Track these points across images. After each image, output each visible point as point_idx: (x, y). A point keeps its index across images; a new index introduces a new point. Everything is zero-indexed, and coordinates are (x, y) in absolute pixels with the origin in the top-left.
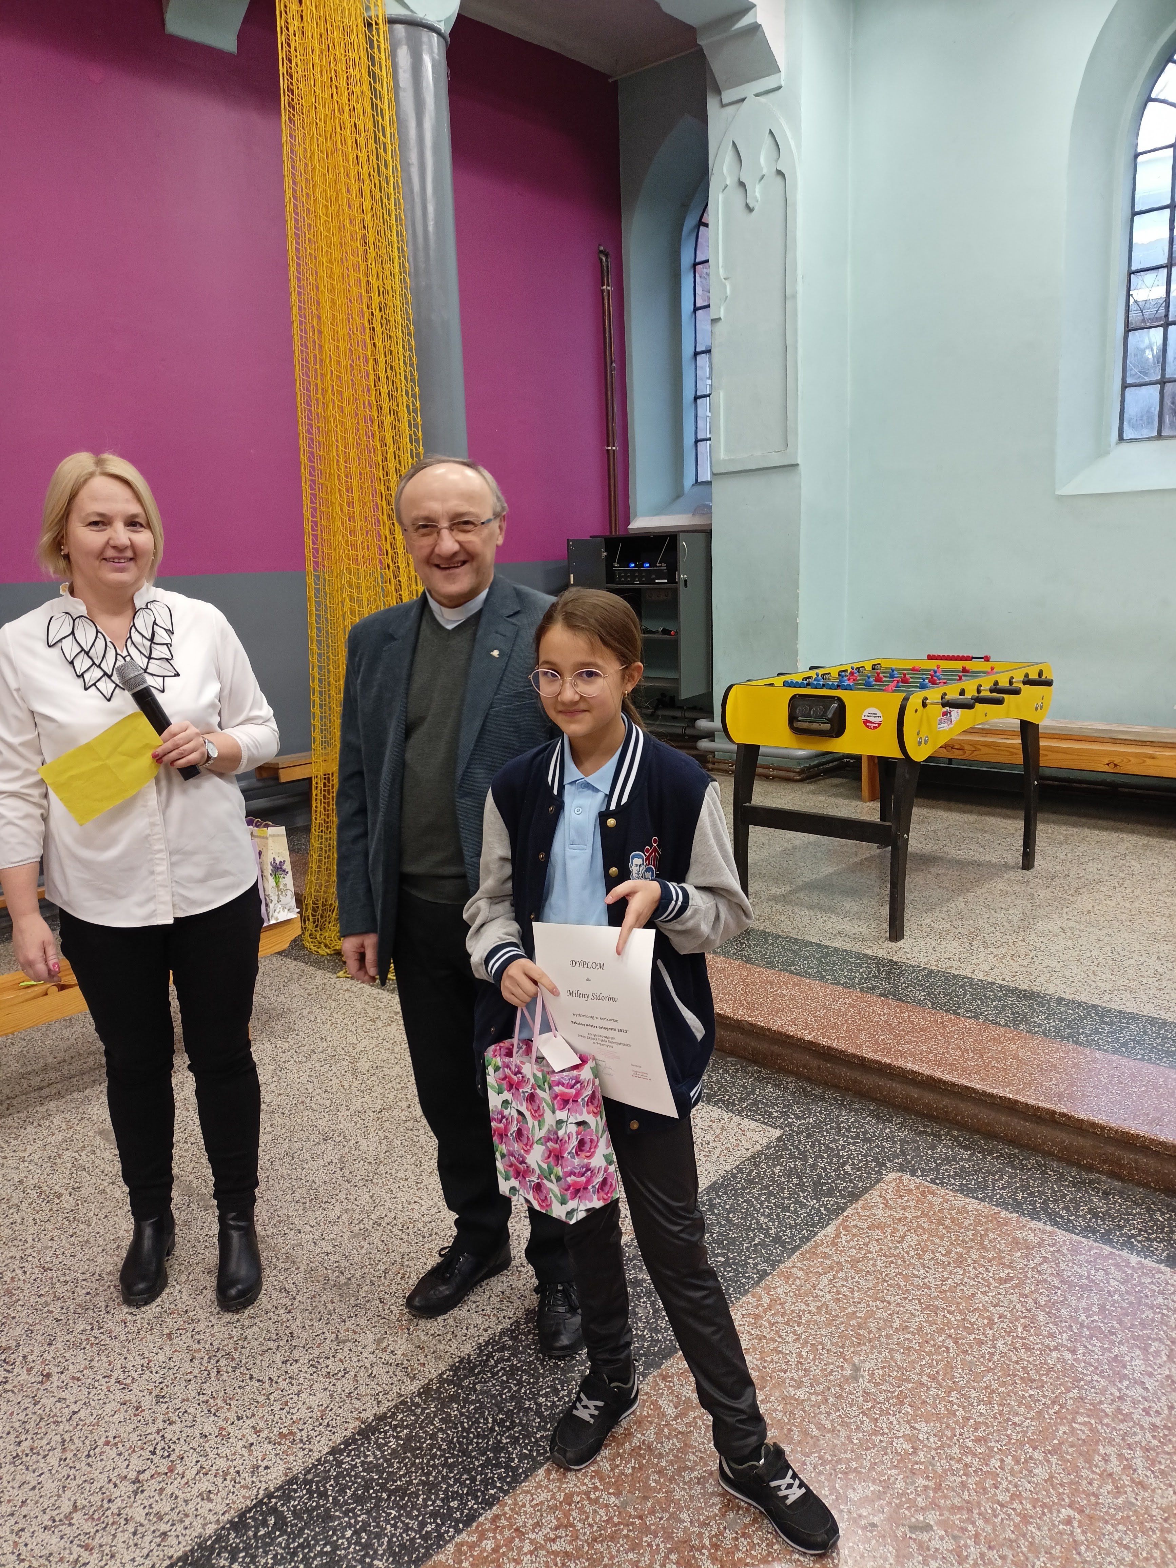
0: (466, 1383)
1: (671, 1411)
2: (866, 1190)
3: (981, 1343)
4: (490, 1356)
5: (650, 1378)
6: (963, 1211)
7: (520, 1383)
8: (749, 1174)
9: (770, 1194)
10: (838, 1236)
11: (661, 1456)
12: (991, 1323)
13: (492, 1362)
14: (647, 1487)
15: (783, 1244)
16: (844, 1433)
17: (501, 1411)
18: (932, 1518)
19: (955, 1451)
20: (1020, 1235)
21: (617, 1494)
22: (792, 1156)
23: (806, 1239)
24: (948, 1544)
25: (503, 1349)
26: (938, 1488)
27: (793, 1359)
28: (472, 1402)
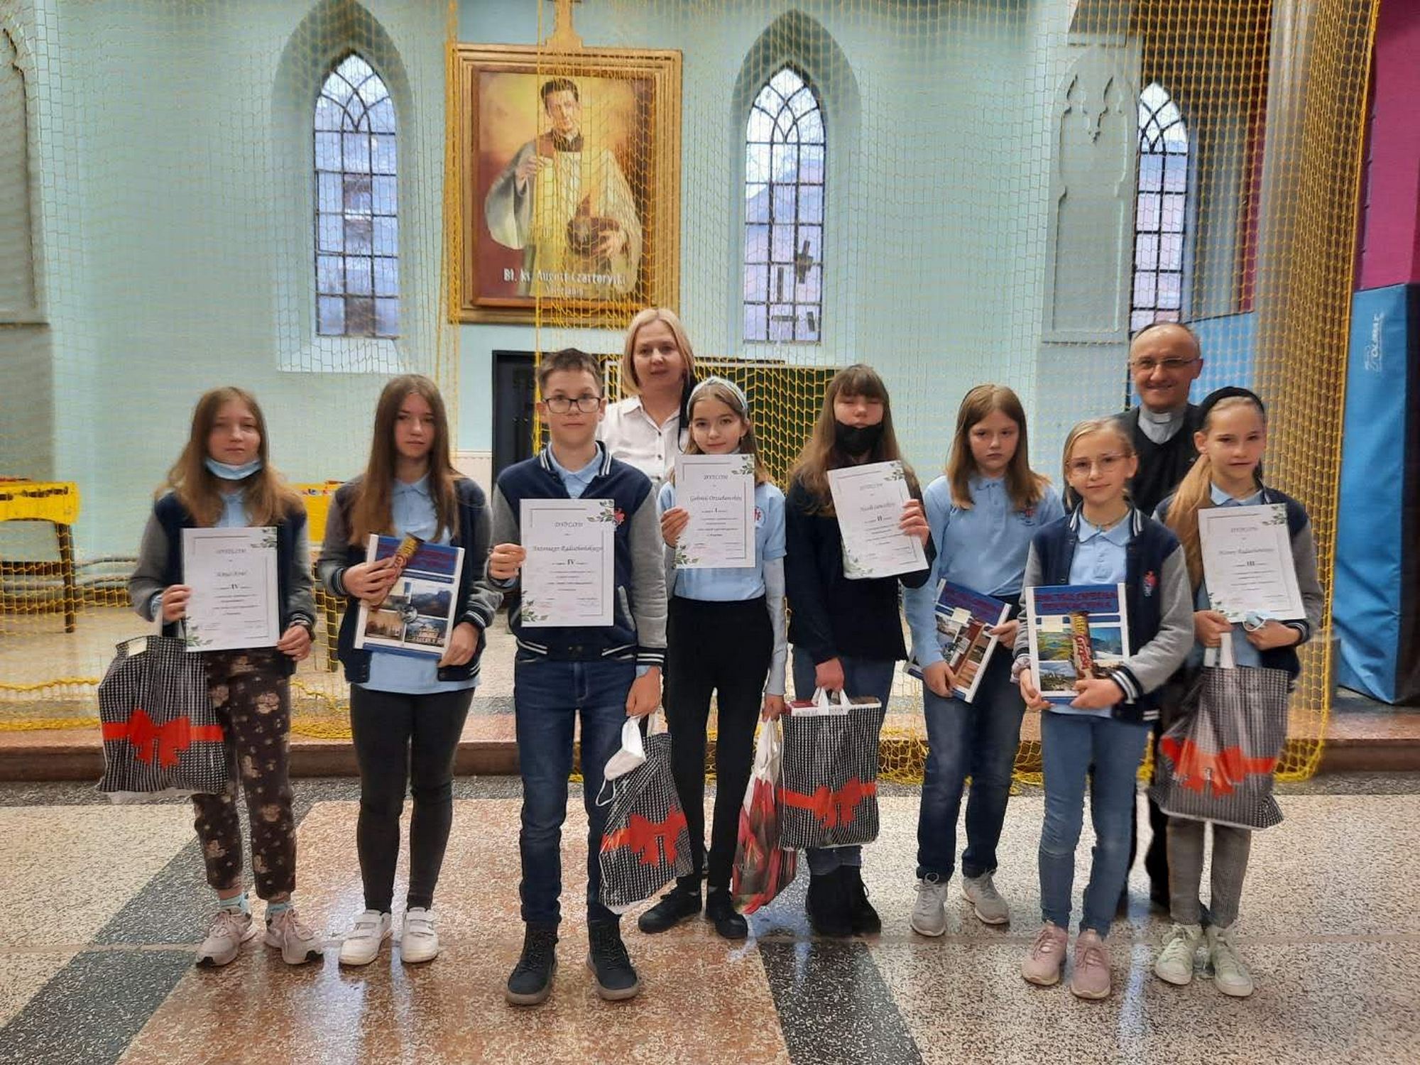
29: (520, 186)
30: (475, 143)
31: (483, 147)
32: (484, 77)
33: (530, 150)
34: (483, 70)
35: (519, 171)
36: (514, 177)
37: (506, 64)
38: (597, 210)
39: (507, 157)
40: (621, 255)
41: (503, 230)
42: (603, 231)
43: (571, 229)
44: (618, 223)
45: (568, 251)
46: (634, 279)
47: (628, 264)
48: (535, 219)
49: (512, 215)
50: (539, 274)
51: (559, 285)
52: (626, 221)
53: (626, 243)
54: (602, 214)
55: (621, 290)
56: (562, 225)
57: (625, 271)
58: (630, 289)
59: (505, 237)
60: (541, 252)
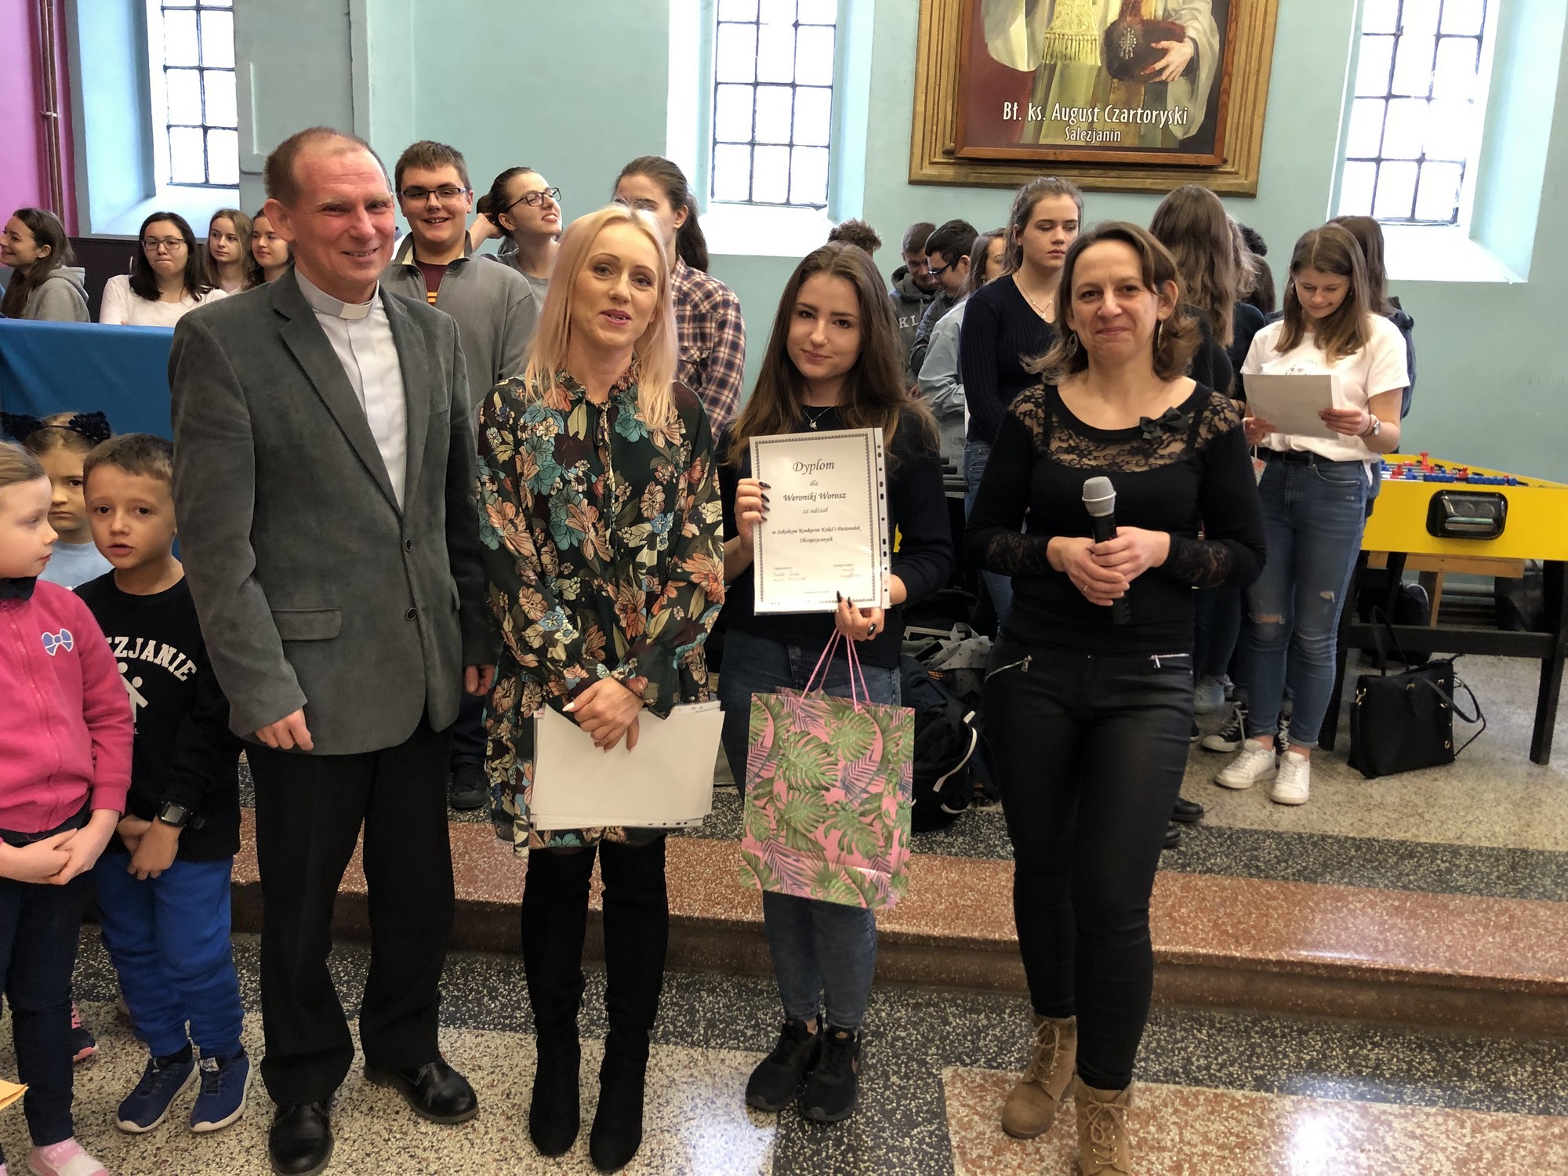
38: (1153, 8)
40: (1183, 80)
41: (1007, 41)
42: (1158, 41)
43: (1111, 38)
44: (1183, 29)
45: (1104, 72)
46: (1200, 118)
47: (1193, 93)
48: (1056, 23)
49: (1021, 19)
50: (1055, 111)
51: (1085, 126)
52: (1196, 24)
53: (1192, 60)
54: (1160, 13)
55: (1179, 133)
56: (1097, 33)
57: (1186, 104)
58: (1193, 132)
59: (1010, 53)
60: (1062, 75)
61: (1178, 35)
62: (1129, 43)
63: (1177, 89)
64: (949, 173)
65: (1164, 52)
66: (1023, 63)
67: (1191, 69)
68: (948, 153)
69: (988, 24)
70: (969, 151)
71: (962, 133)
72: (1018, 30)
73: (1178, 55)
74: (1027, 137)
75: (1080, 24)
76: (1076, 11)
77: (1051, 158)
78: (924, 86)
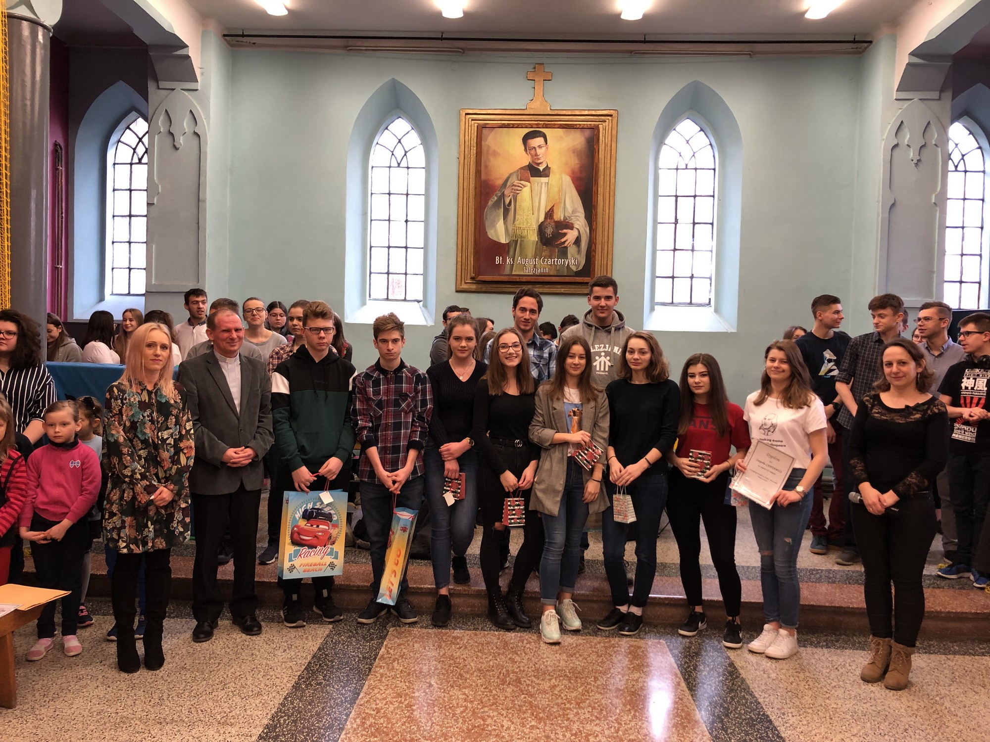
0: (277, 730)
1: (372, 712)
2: (387, 635)
3: (466, 666)
4: (278, 720)
5: (355, 707)
6: (428, 633)
7: (301, 724)
8: (332, 641)
9: (348, 645)
10: (388, 651)
11: (381, 724)
12: (465, 660)
13: (282, 722)
14: (384, 732)
15: (368, 658)
16: (441, 699)
17: (303, 733)
18: (486, 709)
19: (480, 693)
20: (455, 635)
21: (376, 737)
22: (344, 632)
23: (376, 655)
24: (495, 713)
25: (282, 717)
26: (482, 703)
27: (405, 687)
28: (287, 734)
29: (507, 201)
30: (478, 172)
31: (483, 177)
32: (485, 131)
33: (514, 177)
34: (485, 127)
35: (507, 192)
36: (503, 194)
37: (499, 122)
38: (559, 216)
39: (500, 182)
40: (574, 246)
41: (496, 231)
42: (562, 230)
43: (541, 229)
44: (573, 224)
45: (539, 243)
46: (583, 262)
47: (579, 252)
48: (517, 223)
49: (502, 221)
50: (519, 260)
51: (532, 266)
52: (578, 222)
53: (577, 237)
54: (562, 218)
55: (574, 268)
56: (535, 227)
57: (577, 256)
58: (580, 268)
59: (497, 236)
60: (521, 245)
61: (570, 227)
62: (549, 231)
63: (572, 250)
64: (474, 287)
65: (565, 234)
66: (503, 240)
67: (578, 241)
68: (472, 278)
69: (487, 224)
70: (481, 278)
71: (478, 270)
72: (500, 225)
73: (571, 236)
74: (507, 271)
75: (527, 223)
76: (525, 217)
77: (518, 280)
78: (461, 249)
